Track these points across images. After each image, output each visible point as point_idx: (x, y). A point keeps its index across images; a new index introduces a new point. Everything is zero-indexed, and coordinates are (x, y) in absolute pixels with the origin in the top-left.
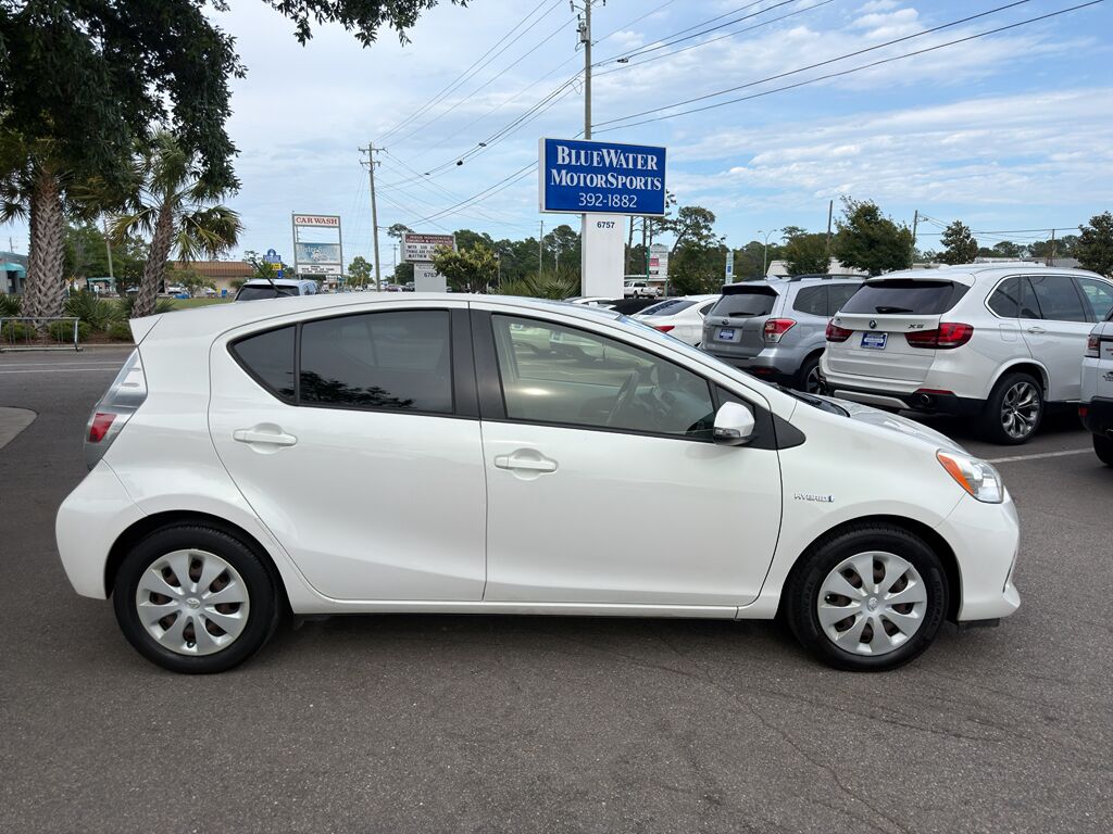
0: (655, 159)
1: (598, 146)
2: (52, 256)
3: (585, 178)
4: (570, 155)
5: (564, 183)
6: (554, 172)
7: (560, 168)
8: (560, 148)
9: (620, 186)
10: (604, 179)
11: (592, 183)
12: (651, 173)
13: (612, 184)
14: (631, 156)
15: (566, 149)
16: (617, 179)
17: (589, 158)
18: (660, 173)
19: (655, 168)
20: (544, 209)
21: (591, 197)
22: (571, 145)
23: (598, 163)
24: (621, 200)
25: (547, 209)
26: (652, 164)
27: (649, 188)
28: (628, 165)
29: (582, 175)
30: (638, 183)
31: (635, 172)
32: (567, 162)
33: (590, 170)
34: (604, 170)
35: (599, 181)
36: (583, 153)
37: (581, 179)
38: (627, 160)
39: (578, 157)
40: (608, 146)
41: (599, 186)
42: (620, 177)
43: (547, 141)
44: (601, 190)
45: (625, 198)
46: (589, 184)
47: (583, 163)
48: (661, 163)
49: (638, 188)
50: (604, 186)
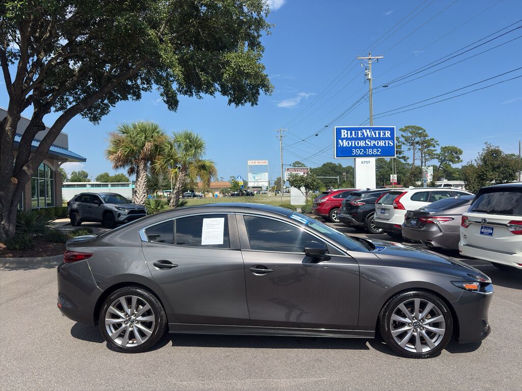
0: (389, 132)
1: (361, 129)
3: (355, 143)
4: (347, 133)
5: (345, 146)
6: (340, 141)
7: (342, 139)
8: (342, 131)
9: (372, 145)
10: (364, 142)
12: (388, 139)
13: (368, 145)
15: (346, 131)
16: (371, 142)
17: (356, 134)
18: (392, 138)
19: (390, 136)
20: (336, 157)
21: (358, 151)
22: (347, 129)
23: (361, 136)
24: (373, 151)
27: (387, 145)
28: (376, 135)
29: (353, 142)
30: (381, 143)
31: (380, 139)
32: (346, 136)
33: (357, 139)
34: (364, 139)
35: (362, 143)
36: (353, 132)
38: (375, 133)
39: (351, 134)
40: (366, 129)
41: (362, 146)
42: (372, 141)
43: (336, 128)
44: (363, 147)
45: (375, 150)
46: (357, 145)
47: (354, 136)
48: (392, 134)
49: (381, 145)
50: (364, 145)
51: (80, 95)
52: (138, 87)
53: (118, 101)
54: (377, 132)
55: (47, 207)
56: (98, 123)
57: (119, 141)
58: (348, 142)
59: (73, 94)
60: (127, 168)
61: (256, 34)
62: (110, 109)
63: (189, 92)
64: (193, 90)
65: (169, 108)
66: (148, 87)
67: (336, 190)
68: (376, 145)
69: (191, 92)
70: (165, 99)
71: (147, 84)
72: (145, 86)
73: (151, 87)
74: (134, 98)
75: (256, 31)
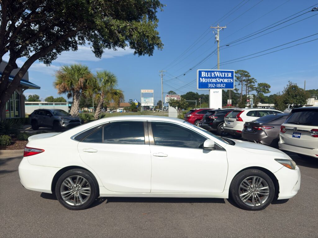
0: (231, 74)
1: (214, 72)
3: (210, 80)
4: (205, 74)
6: (201, 79)
7: (202, 78)
8: (202, 73)
9: (220, 82)
10: (215, 80)
12: (230, 78)
13: (218, 81)
14: (223, 74)
15: (204, 73)
16: (219, 80)
17: (211, 75)
18: (232, 78)
19: (231, 76)
20: (198, 89)
21: (211, 85)
22: (205, 71)
23: (214, 76)
24: (220, 85)
25: (199, 88)
26: (230, 75)
27: (229, 82)
28: (222, 76)
30: (226, 81)
31: (225, 78)
32: (204, 76)
33: (211, 78)
34: (215, 78)
35: (214, 80)
36: (209, 73)
37: (209, 80)
38: (222, 74)
39: (208, 74)
40: (217, 71)
41: (214, 82)
42: (220, 79)
43: (199, 71)
45: (222, 85)
46: (211, 81)
47: (209, 76)
49: (226, 82)
50: (215, 82)
51: (38, 46)
52: (76, 42)
53: (62, 51)
55: (15, 118)
56: (50, 65)
57: (63, 76)
58: (206, 80)
59: (33, 45)
60: (67, 94)
61: (154, 11)
62: (57, 56)
63: (109, 46)
64: (111, 45)
65: (96, 56)
66: (83, 42)
67: (198, 109)
68: (223, 82)
69: (110, 46)
70: (94, 50)
71: (82, 40)
72: (81, 41)
73: (85, 42)
74: (73, 49)
75: (154, 8)
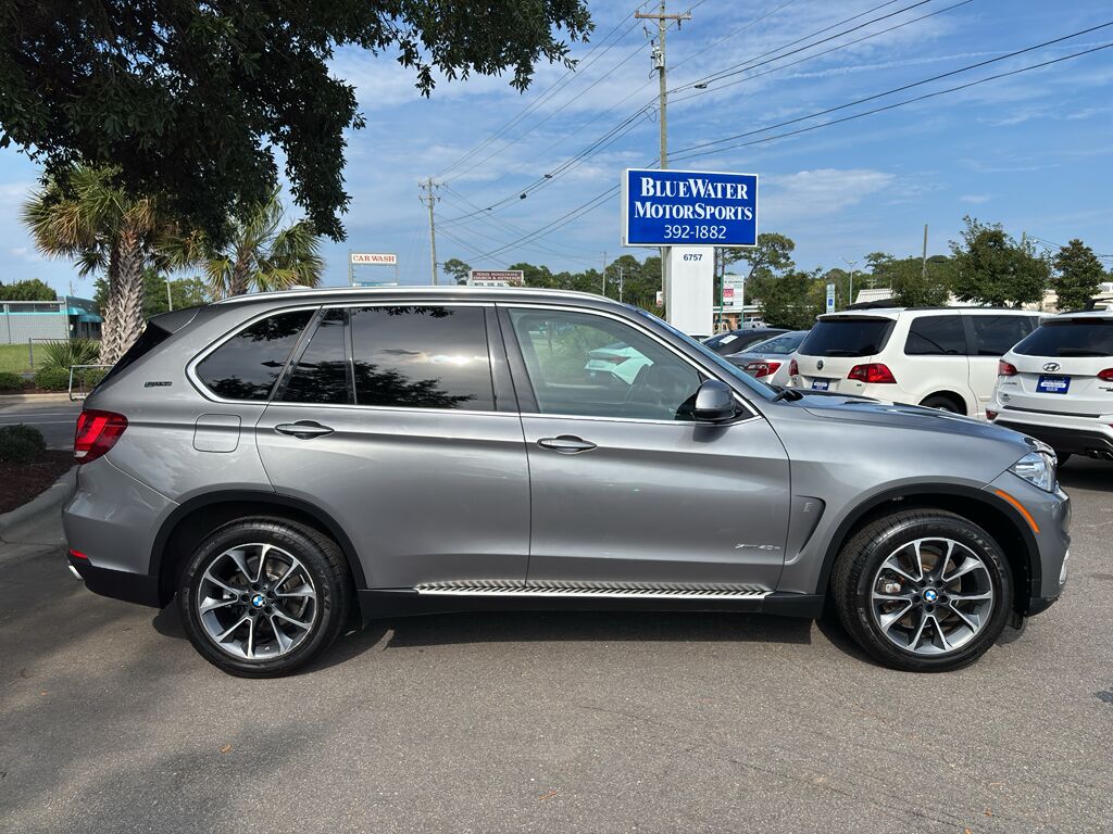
0: (745, 189)
1: (684, 177)
2: (134, 302)
3: (671, 210)
4: (654, 186)
5: (648, 216)
6: (638, 204)
7: (644, 200)
8: (644, 180)
9: (708, 217)
10: (691, 209)
11: (678, 215)
12: (742, 203)
13: (699, 215)
15: (651, 181)
16: (705, 210)
17: (675, 189)
18: (750, 202)
19: (745, 197)
20: (627, 243)
21: (677, 229)
22: (655, 176)
23: (685, 194)
24: (709, 231)
25: (630, 242)
27: (740, 218)
29: (668, 207)
30: (728, 213)
31: (724, 202)
32: (651, 193)
33: (676, 200)
34: (691, 200)
35: (686, 212)
36: (668, 183)
37: (667, 211)
38: (716, 195)
39: (663, 188)
40: (695, 176)
41: (686, 217)
42: (708, 208)
43: (631, 173)
44: (688, 222)
45: (714, 230)
46: (675, 215)
47: (669, 194)
48: (751, 192)
49: (728, 218)
50: (691, 217)
54: (719, 185)
58: (657, 208)
